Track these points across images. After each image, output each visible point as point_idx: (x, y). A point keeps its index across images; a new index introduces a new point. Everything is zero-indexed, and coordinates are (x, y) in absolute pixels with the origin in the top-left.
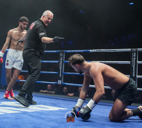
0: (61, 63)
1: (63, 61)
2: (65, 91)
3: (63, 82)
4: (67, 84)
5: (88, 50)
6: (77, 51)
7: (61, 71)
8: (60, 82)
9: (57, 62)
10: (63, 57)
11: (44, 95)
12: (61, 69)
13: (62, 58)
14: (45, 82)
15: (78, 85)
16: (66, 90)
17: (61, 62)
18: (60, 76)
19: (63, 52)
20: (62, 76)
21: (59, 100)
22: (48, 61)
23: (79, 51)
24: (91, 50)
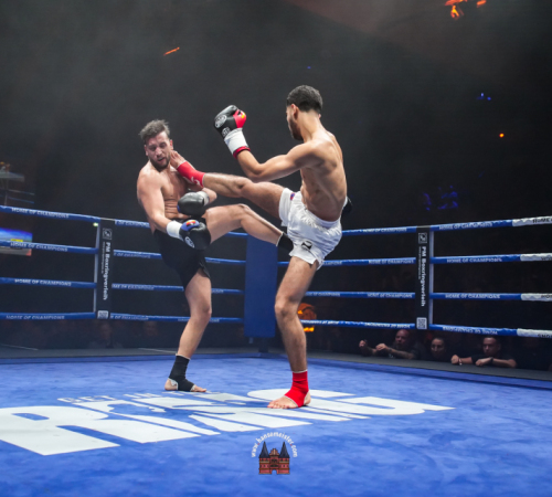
0: (424, 265)
1: (427, 257)
2: (435, 349)
3: (434, 323)
4: (445, 327)
5: (508, 221)
6: (472, 224)
7: (423, 289)
8: (422, 323)
9: (411, 260)
10: (427, 245)
11: (377, 363)
12: (423, 282)
13: (424, 248)
14: (379, 324)
15: (483, 329)
16: (439, 346)
17: (424, 260)
18: (423, 304)
19: (427, 231)
20: (427, 305)
21: (423, 379)
22: (384, 260)
23: (479, 223)
24: (515, 221)
